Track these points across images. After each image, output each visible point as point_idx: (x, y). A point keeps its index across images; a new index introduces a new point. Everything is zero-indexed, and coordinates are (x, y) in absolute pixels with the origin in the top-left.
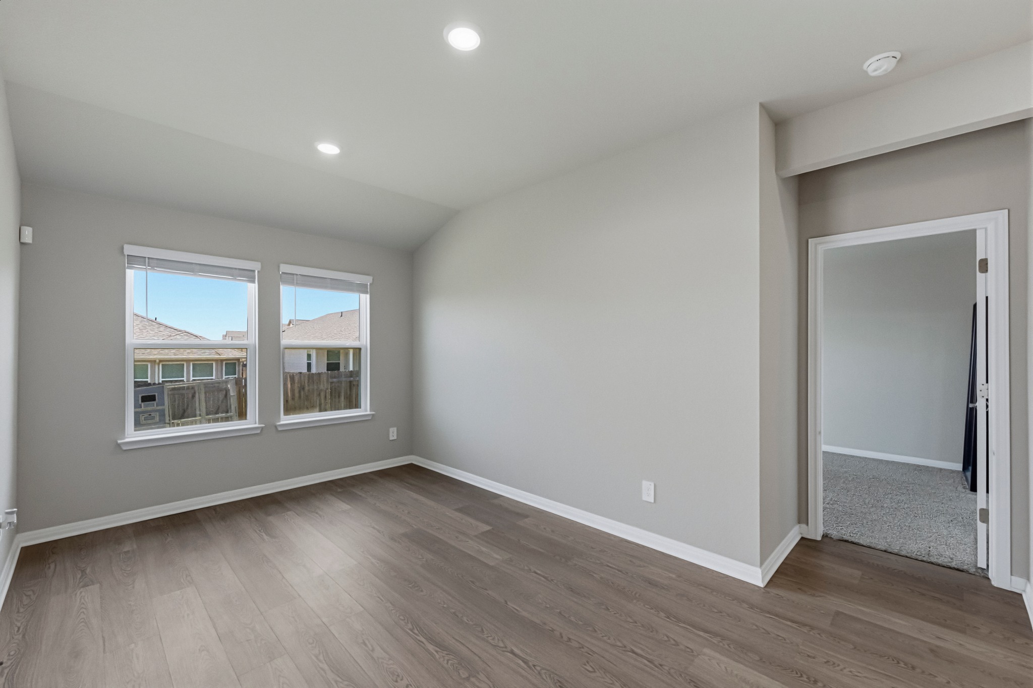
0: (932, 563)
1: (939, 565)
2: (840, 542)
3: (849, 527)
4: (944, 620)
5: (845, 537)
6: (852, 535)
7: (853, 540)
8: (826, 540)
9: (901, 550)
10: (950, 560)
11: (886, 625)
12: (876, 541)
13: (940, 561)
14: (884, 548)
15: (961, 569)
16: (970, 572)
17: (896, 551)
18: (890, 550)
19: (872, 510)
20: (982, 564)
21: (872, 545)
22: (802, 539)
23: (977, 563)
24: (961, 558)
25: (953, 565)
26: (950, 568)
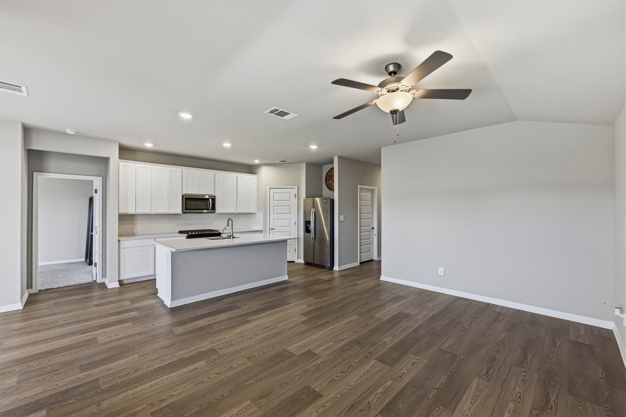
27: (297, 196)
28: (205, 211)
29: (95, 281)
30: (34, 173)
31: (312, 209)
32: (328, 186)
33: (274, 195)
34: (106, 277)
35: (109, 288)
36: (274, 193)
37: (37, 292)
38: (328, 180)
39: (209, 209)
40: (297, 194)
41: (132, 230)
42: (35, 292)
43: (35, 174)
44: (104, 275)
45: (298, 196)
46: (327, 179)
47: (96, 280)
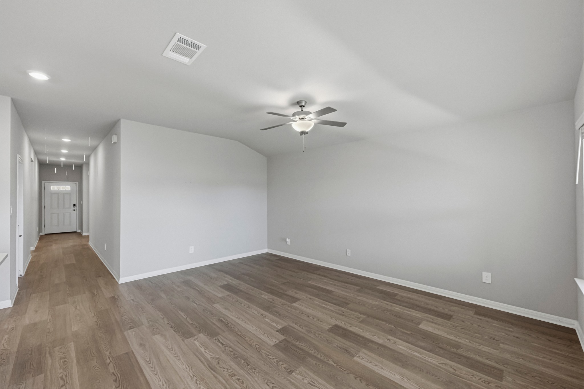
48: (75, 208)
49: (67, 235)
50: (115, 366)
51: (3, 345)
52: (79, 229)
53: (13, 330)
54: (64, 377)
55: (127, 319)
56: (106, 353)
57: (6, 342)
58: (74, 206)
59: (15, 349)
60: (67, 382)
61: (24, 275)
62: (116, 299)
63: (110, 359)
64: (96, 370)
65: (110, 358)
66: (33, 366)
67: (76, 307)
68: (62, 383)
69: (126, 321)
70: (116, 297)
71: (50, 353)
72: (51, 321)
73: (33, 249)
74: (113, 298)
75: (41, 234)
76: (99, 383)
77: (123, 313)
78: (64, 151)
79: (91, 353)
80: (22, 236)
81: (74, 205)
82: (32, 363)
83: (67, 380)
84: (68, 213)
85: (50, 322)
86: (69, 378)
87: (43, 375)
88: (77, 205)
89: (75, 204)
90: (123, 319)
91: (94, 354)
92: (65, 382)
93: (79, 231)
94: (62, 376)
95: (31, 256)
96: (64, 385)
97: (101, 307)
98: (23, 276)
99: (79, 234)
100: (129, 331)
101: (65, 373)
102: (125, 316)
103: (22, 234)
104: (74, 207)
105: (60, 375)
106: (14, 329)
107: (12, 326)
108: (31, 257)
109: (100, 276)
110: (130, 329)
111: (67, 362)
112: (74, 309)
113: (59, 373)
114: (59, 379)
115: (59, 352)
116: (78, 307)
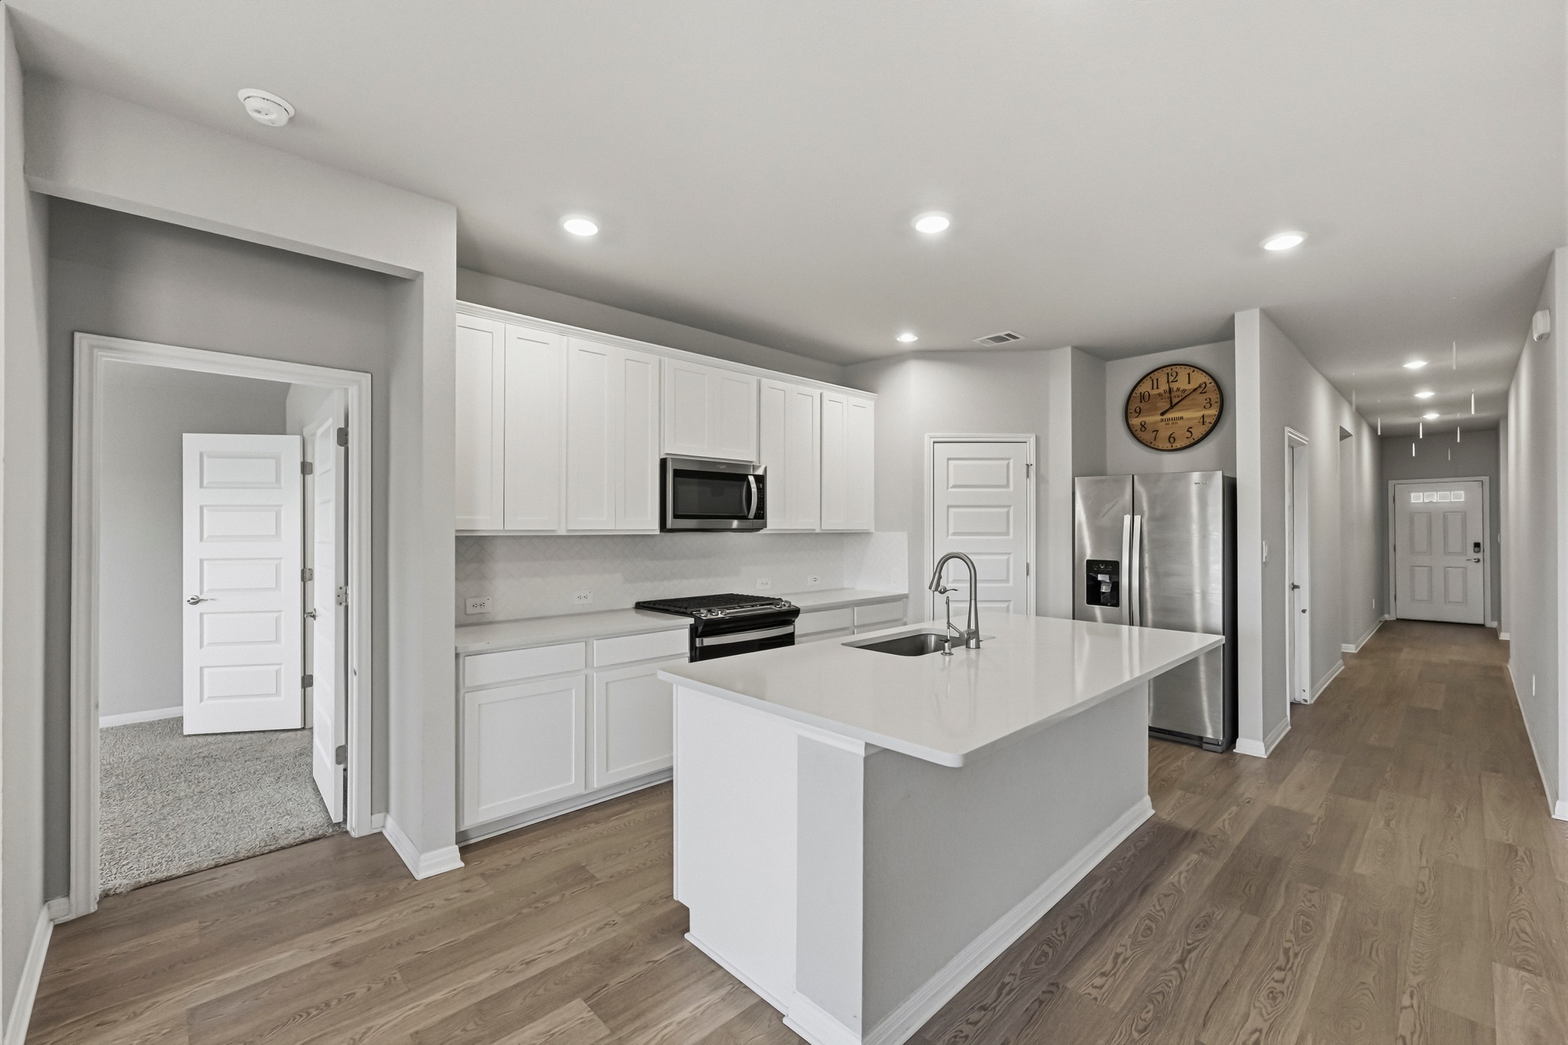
0: (283, 848)
1: (291, 846)
2: (133, 892)
3: (142, 860)
4: (329, 914)
5: (143, 879)
6: (153, 870)
7: (159, 876)
8: (109, 903)
9: (238, 852)
10: (301, 832)
11: (266, 976)
12: (195, 858)
13: (290, 839)
14: (213, 863)
15: (318, 837)
16: (328, 834)
17: (232, 857)
18: (222, 861)
19: (165, 811)
20: (336, 817)
21: (195, 867)
22: (57, 927)
23: (330, 818)
24: (311, 822)
25: (308, 836)
26: (304, 842)
27: (1033, 469)
28: (735, 524)
29: (340, 829)
30: (77, 335)
31: (1127, 518)
32: (1140, 434)
33: (951, 468)
34: (387, 810)
35: (420, 876)
36: (949, 459)
37: (94, 908)
38: (1139, 413)
39: (745, 518)
40: (1033, 461)
41: (478, 601)
42: (82, 911)
43: (82, 341)
44: (380, 801)
45: (1038, 471)
46: (1132, 408)
47: (345, 820)
48: (1479, 556)
49: (1451, 630)
50: (1418, 1026)
51: (1224, 821)
52: (1492, 620)
53: (1249, 802)
54: (1291, 954)
55: (1526, 933)
56: (1410, 975)
57: (1229, 819)
58: (1477, 549)
59: (1236, 841)
60: (1291, 968)
61: (1312, 702)
62: (1518, 858)
63: (1412, 997)
64: (1363, 994)
65: (1415, 997)
66: (1250, 890)
67: (1389, 820)
68: (1282, 961)
69: (1519, 936)
70: (1521, 853)
71: (1287, 887)
72: (1320, 822)
73: (1352, 648)
74: (1512, 849)
75: (1387, 617)
76: (1356, 1029)
77: (1520, 910)
78: (1424, 395)
79: (1371, 949)
80: (1307, 612)
81: (1477, 545)
82: (1251, 882)
83: (1293, 963)
84: (1458, 567)
85: (1318, 823)
86: (1299, 963)
87: (1256, 920)
88: (1487, 546)
89: (1481, 541)
90: (1511, 926)
91: (1378, 956)
92: (1289, 966)
93: (1495, 624)
94: (1290, 948)
95: (1345, 665)
96: (1284, 970)
97: (1457, 856)
98: (1311, 705)
99: (1494, 633)
100: (1511, 970)
101: (1297, 949)
102: (1524, 924)
103: (1307, 607)
104: (1475, 552)
105: (1287, 945)
106: (1252, 802)
107: (1250, 796)
108: (1343, 667)
109: (1497, 771)
110: (1519, 967)
111: (1311, 930)
112: (1382, 823)
113: (1287, 939)
114: (1282, 951)
115: (1305, 896)
116: (1393, 823)
